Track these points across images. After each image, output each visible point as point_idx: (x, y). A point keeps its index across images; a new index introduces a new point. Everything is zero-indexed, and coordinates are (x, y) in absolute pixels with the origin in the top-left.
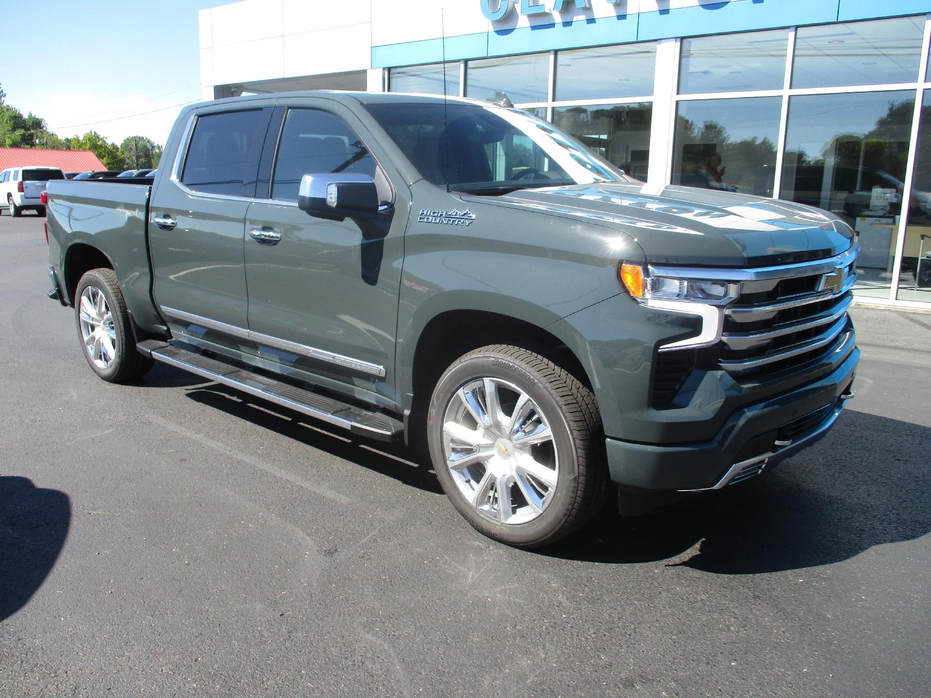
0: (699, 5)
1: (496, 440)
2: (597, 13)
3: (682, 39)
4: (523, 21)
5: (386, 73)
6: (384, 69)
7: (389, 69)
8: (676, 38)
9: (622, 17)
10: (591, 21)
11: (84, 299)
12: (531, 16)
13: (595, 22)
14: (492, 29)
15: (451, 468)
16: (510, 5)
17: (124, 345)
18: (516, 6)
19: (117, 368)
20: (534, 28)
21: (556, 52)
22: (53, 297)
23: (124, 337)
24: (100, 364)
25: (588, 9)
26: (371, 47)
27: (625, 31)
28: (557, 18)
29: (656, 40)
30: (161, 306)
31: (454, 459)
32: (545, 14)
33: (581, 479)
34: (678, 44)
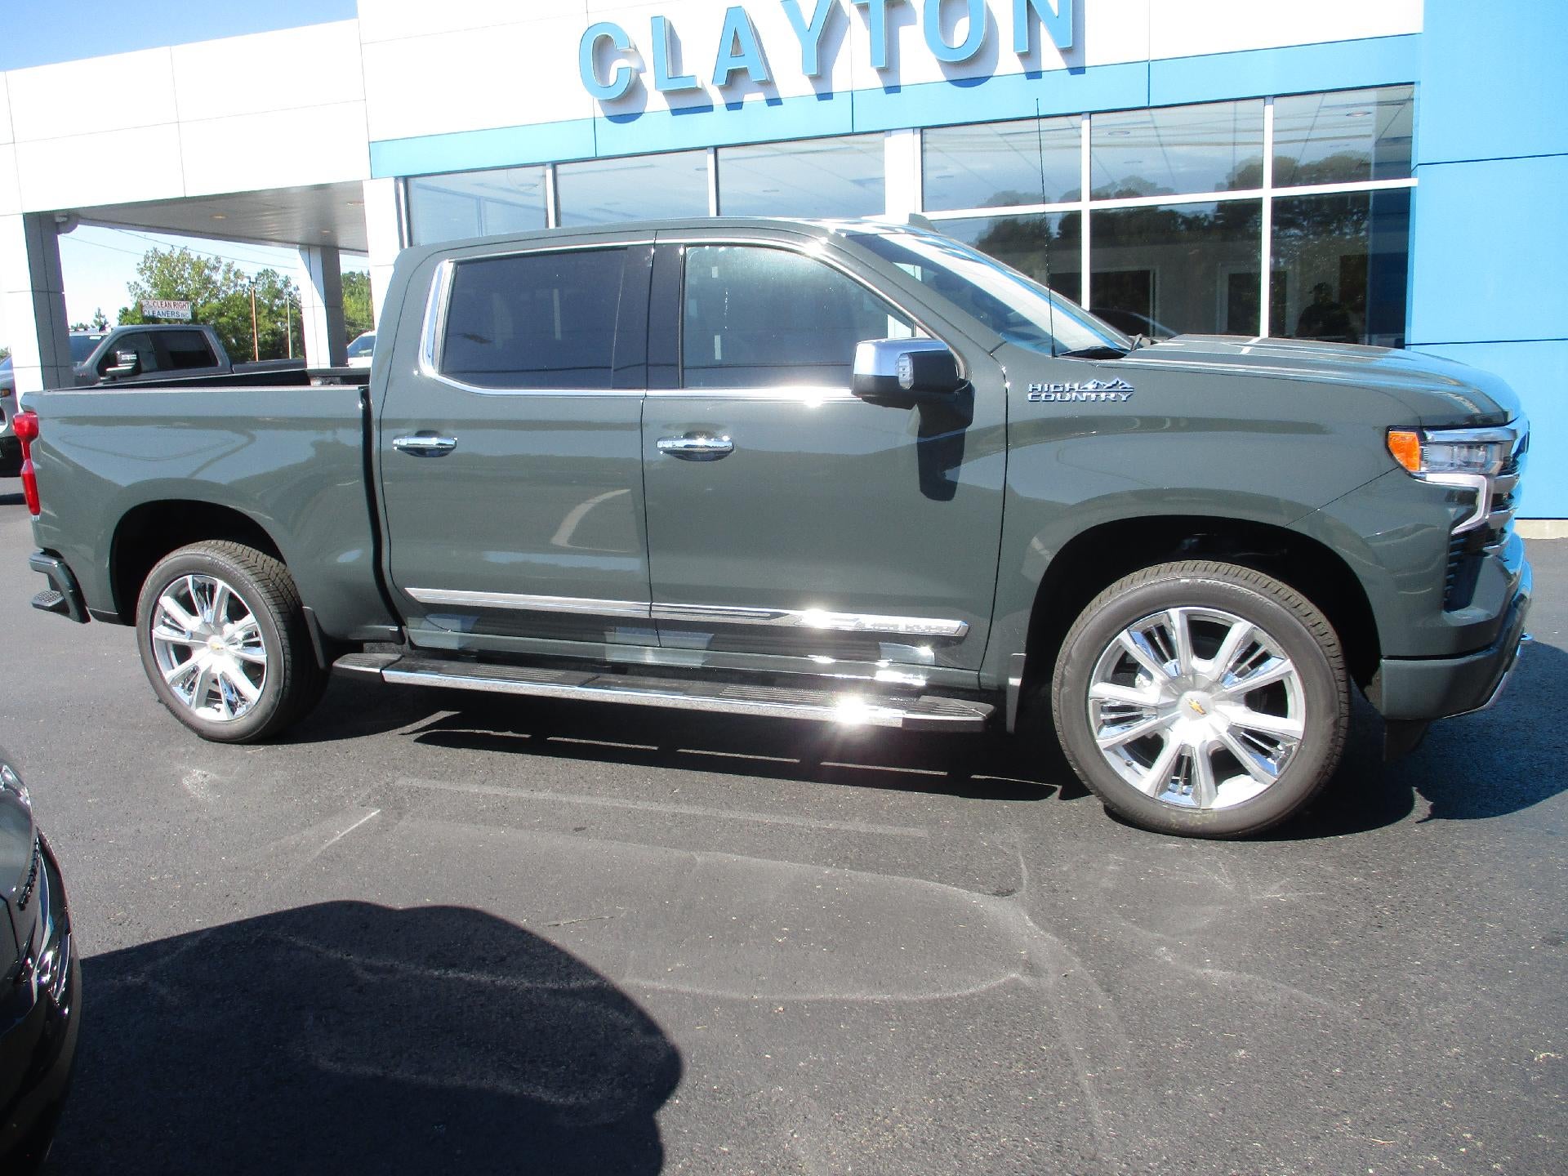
0: (945, 80)
1: (1179, 696)
2: (783, 89)
3: (922, 129)
4: (656, 102)
5: (401, 185)
6: (397, 178)
7: (406, 179)
8: (914, 128)
9: (825, 96)
10: (774, 101)
11: (168, 603)
12: (669, 94)
13: (781, 104)
14: (600, 113)
15: (1105, 749)
16: (633, 76)
17: (288, 672)
18: (642, 76)
19: (267, 715)
20: (676, 112)
21: (716, 148)
22: (61, 609)
23: (288, 657)
24: (215, 716)
25: (767, 83)
26: (369, 143)
27: (833, 116)
28: (717, 98)
29: (882, 131)
30: (407, 589)
31: (1109, 737)
32: (696, 91)
33: (1344, 722)
34: (918, 136)
